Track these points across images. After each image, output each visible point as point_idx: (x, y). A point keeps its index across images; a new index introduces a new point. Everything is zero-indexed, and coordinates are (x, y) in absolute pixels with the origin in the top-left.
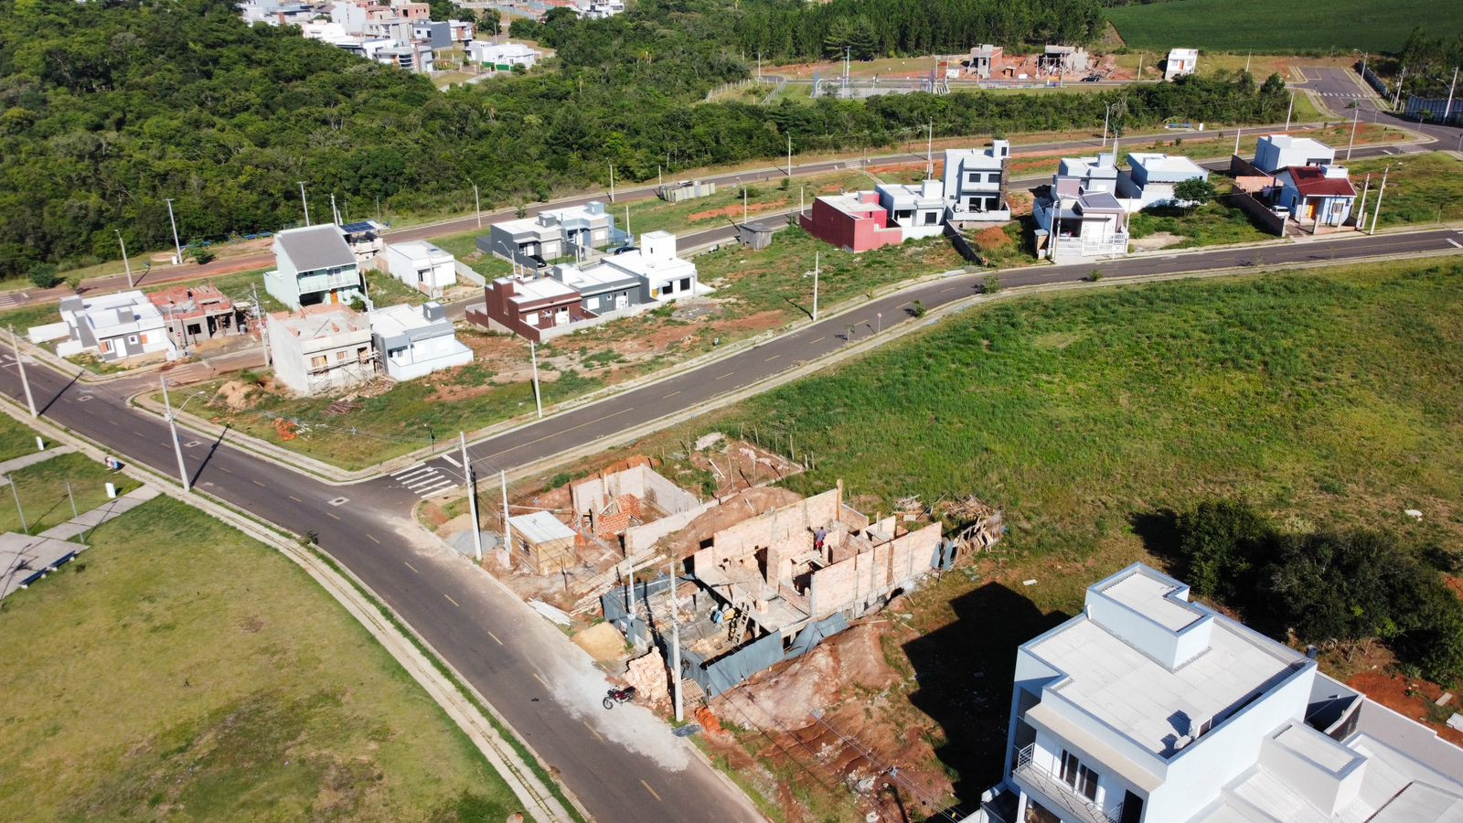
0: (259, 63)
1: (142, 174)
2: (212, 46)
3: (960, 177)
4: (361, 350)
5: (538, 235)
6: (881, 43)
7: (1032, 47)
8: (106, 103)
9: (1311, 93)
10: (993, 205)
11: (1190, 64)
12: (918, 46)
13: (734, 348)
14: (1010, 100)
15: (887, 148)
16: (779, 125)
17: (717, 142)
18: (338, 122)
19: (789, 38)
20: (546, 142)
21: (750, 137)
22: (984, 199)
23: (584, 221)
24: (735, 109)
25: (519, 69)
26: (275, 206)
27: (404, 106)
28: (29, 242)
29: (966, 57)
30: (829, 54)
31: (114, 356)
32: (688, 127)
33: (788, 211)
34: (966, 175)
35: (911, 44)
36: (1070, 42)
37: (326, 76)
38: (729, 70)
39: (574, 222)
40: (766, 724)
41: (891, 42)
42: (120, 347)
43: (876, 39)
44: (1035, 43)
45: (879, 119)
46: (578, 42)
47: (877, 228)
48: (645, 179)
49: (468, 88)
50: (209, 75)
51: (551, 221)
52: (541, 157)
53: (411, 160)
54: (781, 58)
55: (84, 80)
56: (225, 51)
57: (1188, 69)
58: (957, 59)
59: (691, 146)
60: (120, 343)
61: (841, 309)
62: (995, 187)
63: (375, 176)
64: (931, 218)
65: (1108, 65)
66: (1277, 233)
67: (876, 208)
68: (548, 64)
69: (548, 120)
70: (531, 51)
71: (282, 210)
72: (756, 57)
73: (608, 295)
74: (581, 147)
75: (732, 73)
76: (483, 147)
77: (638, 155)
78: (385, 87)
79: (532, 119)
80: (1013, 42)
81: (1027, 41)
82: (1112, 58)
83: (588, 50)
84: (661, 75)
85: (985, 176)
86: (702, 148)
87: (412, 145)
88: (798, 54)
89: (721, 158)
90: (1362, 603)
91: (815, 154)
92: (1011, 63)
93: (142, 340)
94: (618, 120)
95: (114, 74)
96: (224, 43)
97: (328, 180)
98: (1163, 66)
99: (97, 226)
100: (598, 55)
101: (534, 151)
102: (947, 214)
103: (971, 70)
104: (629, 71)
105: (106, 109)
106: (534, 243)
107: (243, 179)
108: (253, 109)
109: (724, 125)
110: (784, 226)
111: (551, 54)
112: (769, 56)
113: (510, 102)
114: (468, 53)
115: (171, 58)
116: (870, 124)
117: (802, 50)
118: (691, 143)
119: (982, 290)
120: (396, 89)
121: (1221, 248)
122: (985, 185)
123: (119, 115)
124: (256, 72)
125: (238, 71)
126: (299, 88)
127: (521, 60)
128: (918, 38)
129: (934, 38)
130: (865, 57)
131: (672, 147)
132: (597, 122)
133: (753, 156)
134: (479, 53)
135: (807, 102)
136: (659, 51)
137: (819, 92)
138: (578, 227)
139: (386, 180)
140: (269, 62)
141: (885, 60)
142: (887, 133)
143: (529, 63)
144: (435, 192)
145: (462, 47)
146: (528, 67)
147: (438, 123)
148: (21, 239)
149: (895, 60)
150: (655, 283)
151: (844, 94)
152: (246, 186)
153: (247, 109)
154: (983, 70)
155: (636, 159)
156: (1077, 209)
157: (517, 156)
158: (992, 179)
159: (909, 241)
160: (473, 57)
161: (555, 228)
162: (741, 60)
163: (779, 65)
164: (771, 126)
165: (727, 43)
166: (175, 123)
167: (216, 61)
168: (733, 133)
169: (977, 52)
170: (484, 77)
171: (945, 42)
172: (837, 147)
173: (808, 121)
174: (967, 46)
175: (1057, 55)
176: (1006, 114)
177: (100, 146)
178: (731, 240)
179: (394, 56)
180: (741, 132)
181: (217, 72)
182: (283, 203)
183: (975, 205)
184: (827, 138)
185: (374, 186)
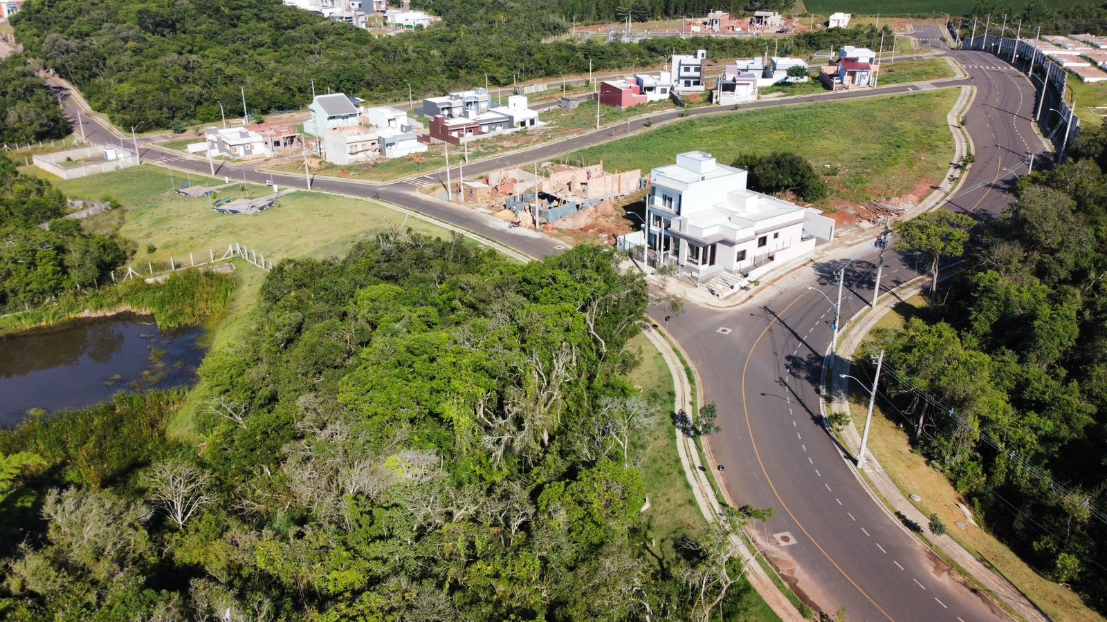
0: (264, 20)
1: (219, 77)
2: (234, 9)
3: (679, 69)
4: (373, 144)
5: (450, 104)
6: (652, 10)
7: (748, 13)
8: (181, 40)
9: (912, 39)
10: (697, 83)
11: (843, 21)
12: (676, 12)
13: (558, 140)
14: (726, 41)
15: (649, 68)
16: (585, 55)
17: (548, 63)
18: (319, 53)
19: (594, 9)
20: (446, 64)
21: (568, 61)
22: (692, 81)
23: (475, 98)
24: (559, 46)
25: (420, 27)
26: (294, 96)
27: (357, 45)
28: (165, 110)
29: (706, 20)
30: (619, 18)
31: (238, 155)
32: (530, 55)
33: (588, 93)
34: (682, 68)
35: (671, 11)
36: (773, 9)
37: (308, 27)
38: (555, 28)
39: (470, 98)
40: (570, 227)
41: (658, 10)
42: (241, 151)
43: (649, 8)
44: (750, 10)
45: (645, 52)
46: (456, 11)
47: (634, 95)
48: (505, 84)
49: (390, 36)
50: (234, 26)
51: (457, 97)
52: (443, 72)
53: (367, 72)
54: (588, 21)
55: (159, 29)
56: (243, 12)
57: (843, 25)
58: (700, 21)
59: (533, 65)
60: (241, 148)
61: (610, 125)
62: (697, 74)
63: (348, 81)
64: (664, 91)
65: (794, 24)
66: (831, 89)
67: (634, 85)
68: (438, 25)
69: (444, 53)
70: (427, 17)
71: (298, 97)
72: (572, 21)
73: (492, 124)
74: (467, 67)
75: (556, 29)
76: (409, 66)
77: (501, 70)
78: (342, 35)
79: (435, 52)
80: (736, 9)
81: (746, 9)
82: (797, 19)
83: (463, 16)
84: (512, 29)
85: (692, 68)
86: (539, 66)
87: (367, 64)
88: (600, 18)
89: (550, 73)
90: (782, 174)
91: (606, 72)
92: (734, 22)
93: (252, 147)
94: (488, 52)
95: (178, 25)
96: (241, 8)
97: (322, 82)
98: (827, 24)
99: (199, 103)
100: (470, 19)
101: (438, 69)
102: (672, 88)
103: (708, 27)
104: (492, 27)
105: (182, 44)
106: (448, 108)
107: (275, 80)
108: (266, 46)
109: (552, 54)
110: (586, 100)
111: (439, 19)
112: (581, 20)
113: (420, 43)
114: (386, 17)
115: (210, 17)
116: (640, 55)
117: (602, 15)
118: (533, 63)
119: (682, 115)
120: (350, 36)
121: (803, 96)
122: (692, 73)
123: (189, 47)
124: (264, 25)
125: (253, 24)
126: (292, 33)
127: (420, 22)
128: (676, 7)
129: (686, 8)
130: (642, 20)
131: (522, 66)
132: (475, 52)
133: (569, 72)
134: (393, 17)
135: (603, 44)
136: (510, 17)
137: (611, 39)
138: (473, 100)
139: (354, 83)
140: (270, 19)
141: (655, 22)
142: (650, 60)
143: (426, 24)
144: (382, 91)
145: (382, 14)
146: (425, 27)
147: (380, 53)
148: (161, 109)
149: (661, 21)
150: (517, 120)
151: (625, 40)
152: (276, 85)
153: (262, 46)
154: (716, 27)
155: (500, 73)
156: (734, 80)
157: (429, 72)
158: (696, 70)
159: (651, 102)
160: (389, 20)
161: (459, 100)
162: (563, 22)
163: (587, 25)
164: (580, 55)
165: (554, 12)
166: (227, 51)
167: (238, 18)
168: (558, 59)
169: (711, 15)
170: (398, 32)
171: (693, 10)
172: (619, 67)
173: (603, 53)
174: (705, 13)
175: (761, 17)
176: (723, 49)
177: (189, 62)
178: (556, 107)
179: (342, 18)
180: (562, 58)
181: (240, 24)
182: (298, 94)
183: (688, 84)
184: (614, 62)
185: (347, 86)
